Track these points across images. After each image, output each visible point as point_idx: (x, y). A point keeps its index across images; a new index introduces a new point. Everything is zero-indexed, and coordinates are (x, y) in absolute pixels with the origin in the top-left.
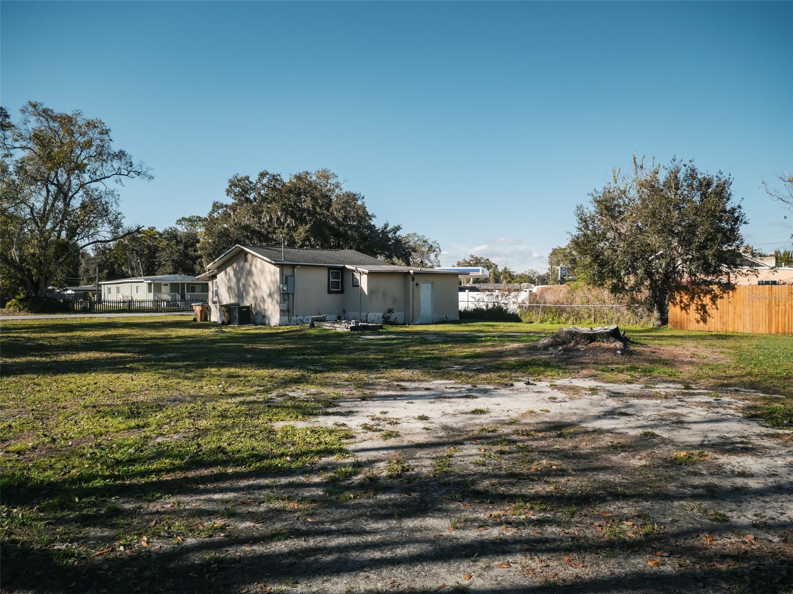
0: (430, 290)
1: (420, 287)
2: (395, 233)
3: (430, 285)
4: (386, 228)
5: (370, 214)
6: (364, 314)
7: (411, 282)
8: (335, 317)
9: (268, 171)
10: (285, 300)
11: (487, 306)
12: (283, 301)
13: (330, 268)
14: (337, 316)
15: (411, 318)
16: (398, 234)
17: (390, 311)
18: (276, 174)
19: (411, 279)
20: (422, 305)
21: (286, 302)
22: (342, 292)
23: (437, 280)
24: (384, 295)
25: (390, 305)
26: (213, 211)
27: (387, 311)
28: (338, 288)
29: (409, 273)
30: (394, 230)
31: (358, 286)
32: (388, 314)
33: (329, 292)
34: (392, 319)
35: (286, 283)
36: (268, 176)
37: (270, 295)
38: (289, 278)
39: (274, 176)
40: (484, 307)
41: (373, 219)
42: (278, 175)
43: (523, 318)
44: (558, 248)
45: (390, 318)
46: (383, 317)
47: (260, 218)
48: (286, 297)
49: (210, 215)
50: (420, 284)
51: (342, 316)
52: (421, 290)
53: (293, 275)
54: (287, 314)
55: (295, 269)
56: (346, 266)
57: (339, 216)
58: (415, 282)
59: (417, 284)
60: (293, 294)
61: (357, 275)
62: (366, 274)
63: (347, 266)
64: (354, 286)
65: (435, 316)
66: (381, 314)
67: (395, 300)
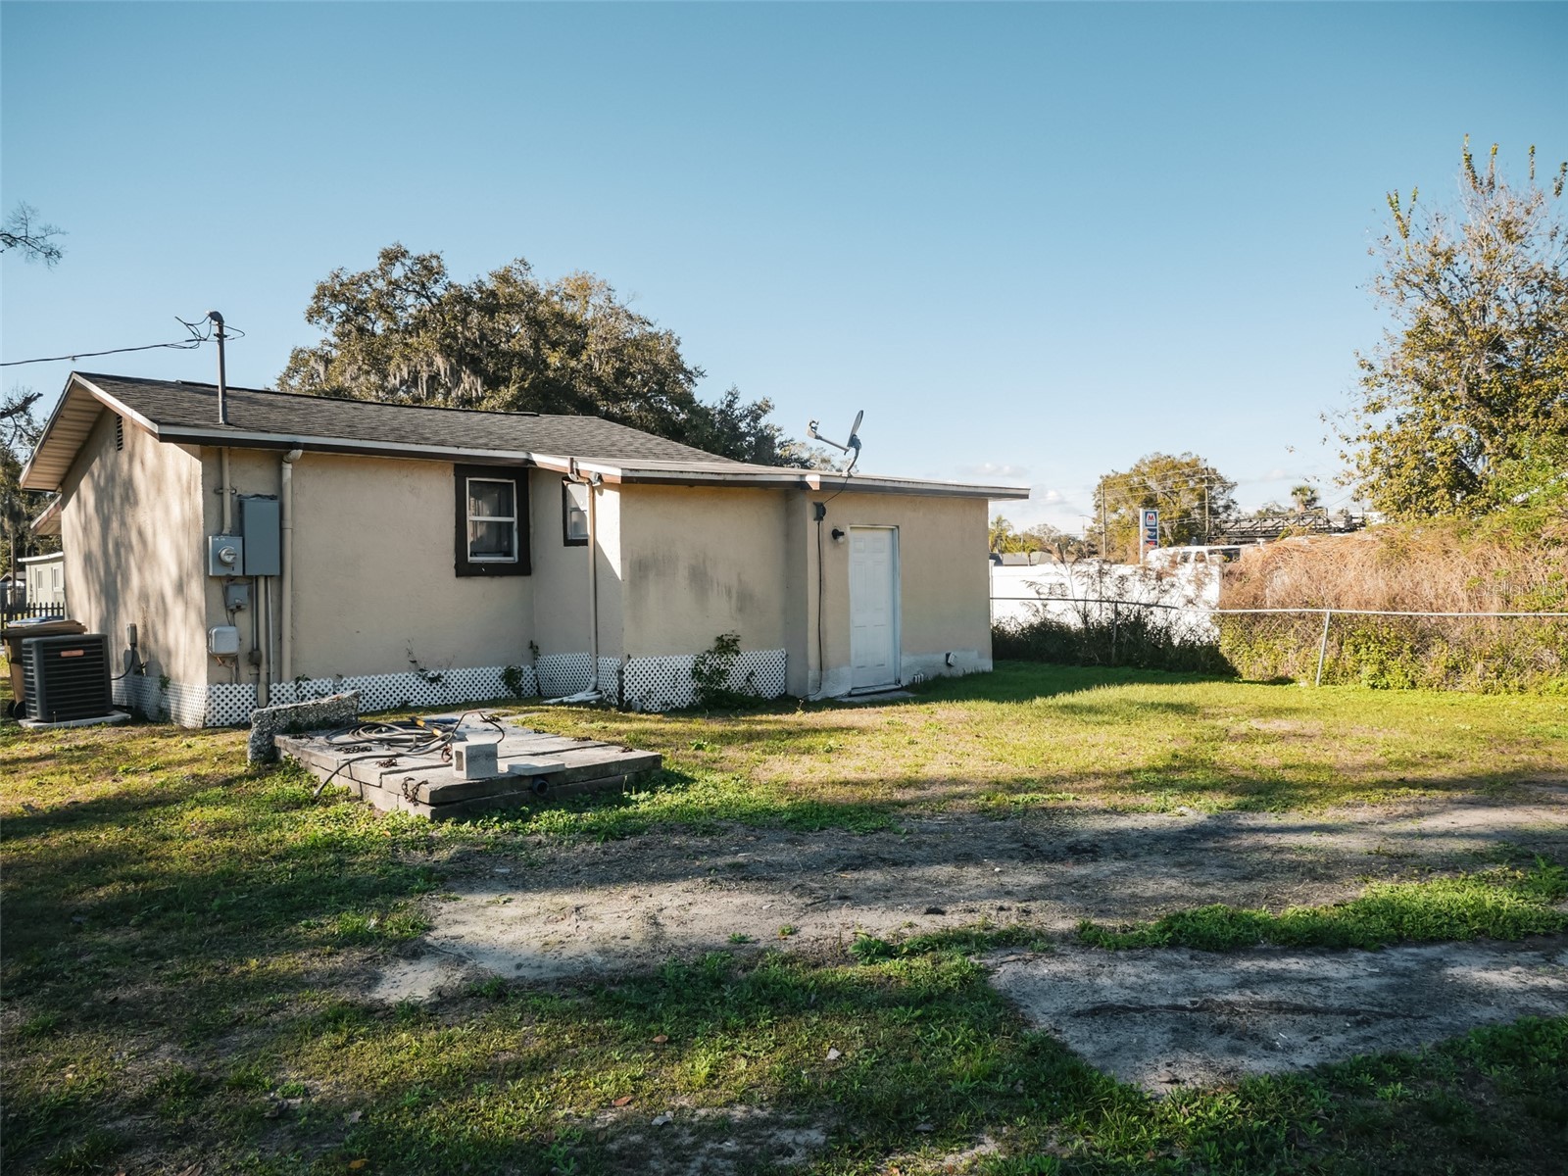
0: (885, 556)
1: (847, 542)
2: (756, 418)
3: (885, 536)
4: (730, 405)
5: (689, 366)
6: (609, 663)
7: (812, 525)
8: (490, 677)
9: (405, 246)
10: (234, 610)
11: (1085, 617)
12: (223, 616)
13: (464, 468)
14: (500, 670)
15: (812, 674)
16: (763, 422)
17: (726, 646)
18: (427, 255)
19: (810, 511)
20: (857, 618)
21: (244, 619)
22: (523, 568)
23: (912, 518)
24: (699, 578)
25: (722, 619)
26: (292, 371)
27: (712, 645)
28: (509, 554)
29: (802, 486)
30: (751, 412)
31: (585, 543)
32: (715, 662)
33: (464, 569)
34: (734, 682)
35: (239, 530)
36: (408, 262)
37: (180, 588)
38: (248, 506)
39: (421, 260)
40: (1074, 621)
41: (696, 380)
42: (432, 256)
43: (1240, 662)
44: (1112, 475)
45: (722, 674)
46: (696, 673)
47: (385, 377)
48: (239, 594)
49: (282, 382)
50: (848, 531)
51: (527, 668)
52: (853, 556)
53: (277, 497)
54: (246, 671)
55: (288, 468)
56: (536, 458)
57: (605, 370)
58: (828, 524)
59: (836, 534)
60: (281, 577)
61: (580, 495)
62: (611, 486)
63: (541, 460)
64: (568, 542)
65: (906, 660)
66: (685, 662)
67: (744, 601)
